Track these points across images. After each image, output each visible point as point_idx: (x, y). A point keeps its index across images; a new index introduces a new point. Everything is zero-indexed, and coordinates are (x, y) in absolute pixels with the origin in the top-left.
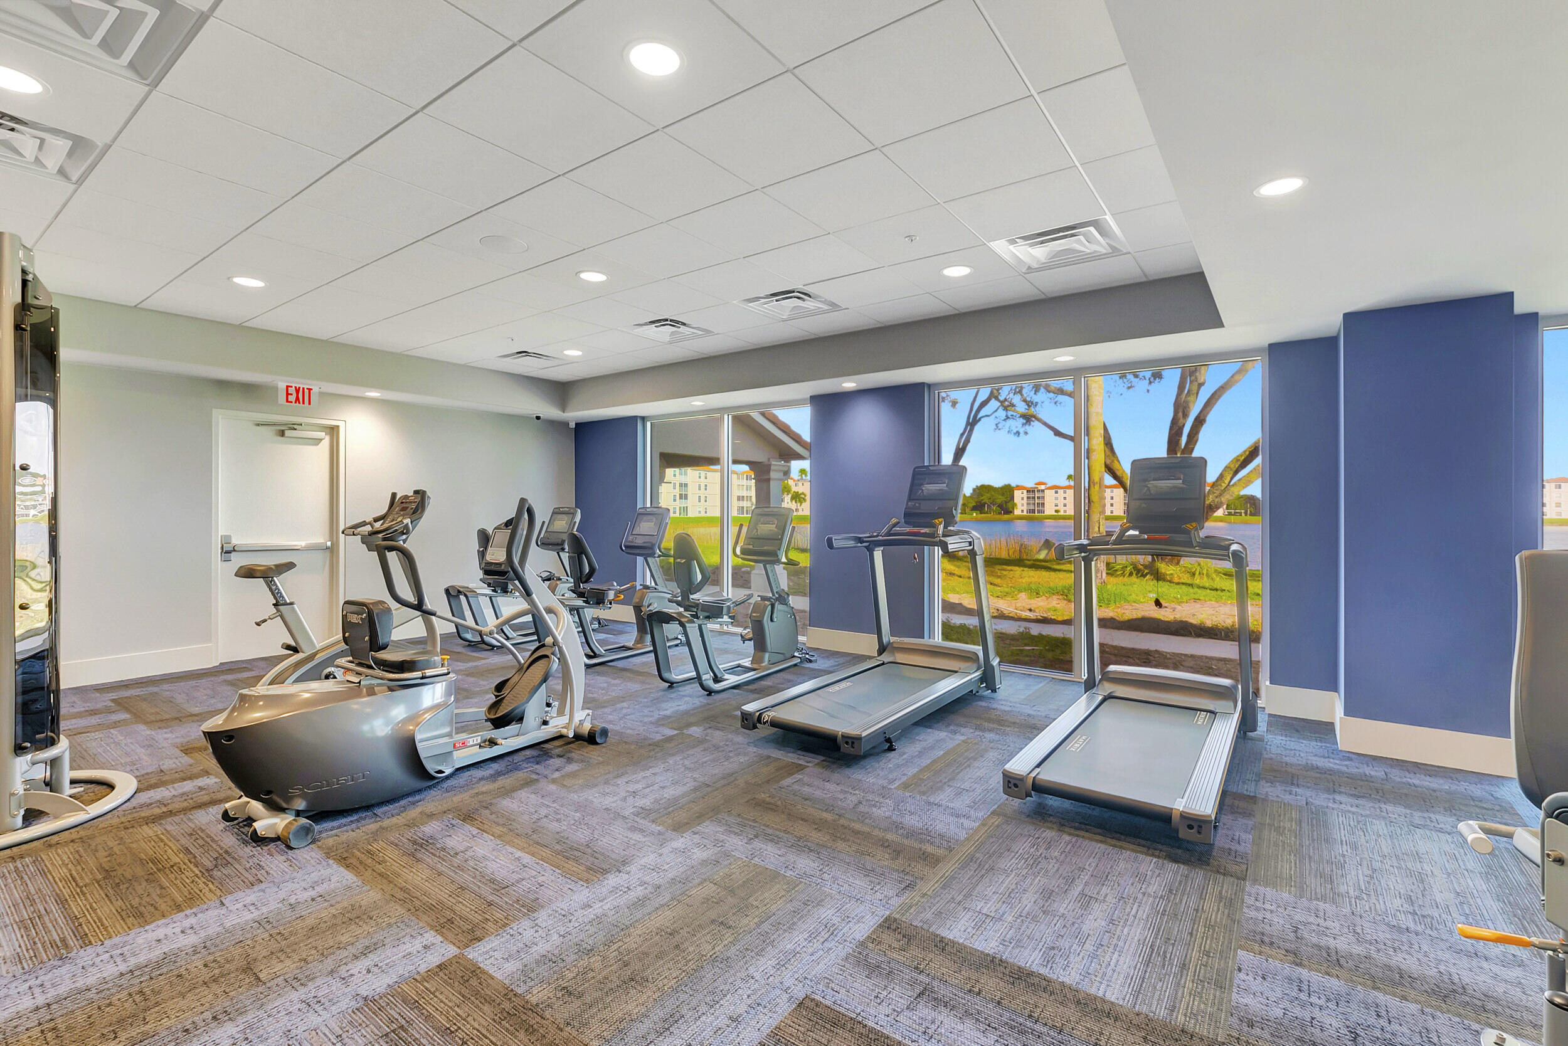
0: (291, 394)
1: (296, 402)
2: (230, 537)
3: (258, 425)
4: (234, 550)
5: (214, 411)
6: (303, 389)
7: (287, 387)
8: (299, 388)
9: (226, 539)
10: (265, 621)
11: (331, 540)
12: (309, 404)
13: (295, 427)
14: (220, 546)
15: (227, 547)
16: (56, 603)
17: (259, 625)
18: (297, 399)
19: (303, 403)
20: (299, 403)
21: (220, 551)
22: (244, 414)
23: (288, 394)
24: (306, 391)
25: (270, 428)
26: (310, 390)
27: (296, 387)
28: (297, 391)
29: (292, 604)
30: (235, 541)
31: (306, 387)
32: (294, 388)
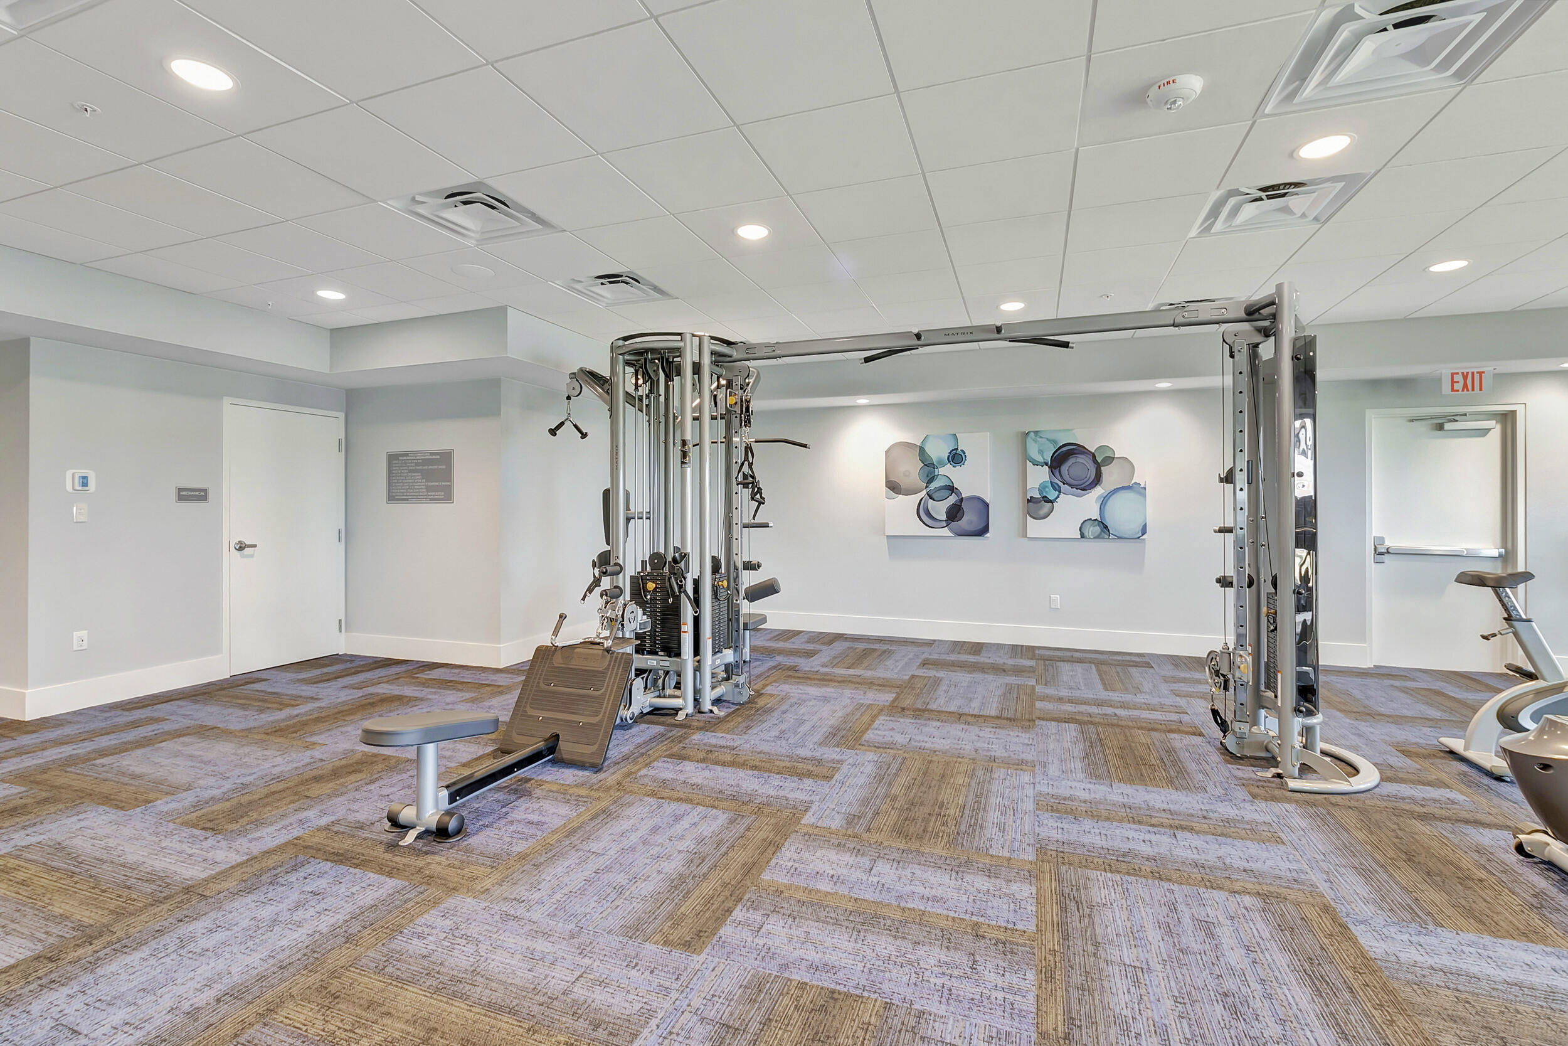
0: (1458, 382)
1: (1463, 390)
2: (1382, 539)
3: (1412, 421)
4: (1388, 552)
5: (1368, 412)
6: (1473, 373)
7: (1452, 375)
8: (1468, 373)
9: (1381, 540)
10: (1494, 635)
11: (1504, 544)
12: (1481, 389)
13: (1456, 418)
14: (1373, 547)
15: (1382, 549)
16: (1316, 590)
17: (1488, 639)
18: (1465, 386)
19: (1473, 390)
20: (1468, 390)
21: (1373, 552)
22: (1398, 411)
23: (1453, 382)
24: (1477, 376)
25: (1424, 422)
26: (1481, 373)
27: (1463, 373)
28: (1465, 377)
29: (1529, 620)
30: (1389, 543)
31: (1475, 370)
32: (1460, 374)
